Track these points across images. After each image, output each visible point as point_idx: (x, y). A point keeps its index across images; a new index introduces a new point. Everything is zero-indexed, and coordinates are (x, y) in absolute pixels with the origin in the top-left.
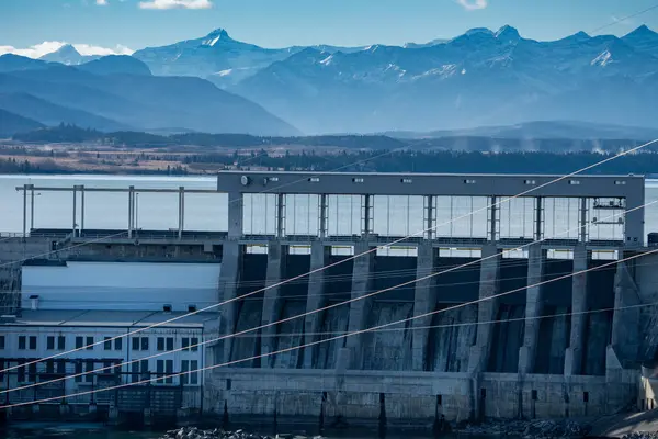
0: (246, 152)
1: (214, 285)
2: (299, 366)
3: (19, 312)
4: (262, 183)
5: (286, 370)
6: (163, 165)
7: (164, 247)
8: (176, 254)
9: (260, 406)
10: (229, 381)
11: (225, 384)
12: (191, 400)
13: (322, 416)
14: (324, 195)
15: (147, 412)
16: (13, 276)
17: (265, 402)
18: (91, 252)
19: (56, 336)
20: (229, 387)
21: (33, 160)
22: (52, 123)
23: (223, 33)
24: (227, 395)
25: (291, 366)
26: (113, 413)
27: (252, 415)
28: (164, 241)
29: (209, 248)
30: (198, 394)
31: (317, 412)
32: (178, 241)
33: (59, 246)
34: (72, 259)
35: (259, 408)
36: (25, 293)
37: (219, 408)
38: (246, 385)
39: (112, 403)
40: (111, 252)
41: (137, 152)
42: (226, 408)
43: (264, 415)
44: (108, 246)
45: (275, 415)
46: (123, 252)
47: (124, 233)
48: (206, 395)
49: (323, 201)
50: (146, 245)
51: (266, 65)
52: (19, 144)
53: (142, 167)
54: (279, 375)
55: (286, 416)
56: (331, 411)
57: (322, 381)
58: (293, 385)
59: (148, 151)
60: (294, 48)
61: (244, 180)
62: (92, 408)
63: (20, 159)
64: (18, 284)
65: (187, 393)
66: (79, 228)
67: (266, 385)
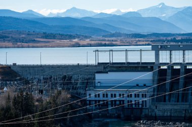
0: (169, 38)
1: (151, 78)
2: (178, 102)
3: (95, 87)
4: (165, 47)
5: (174, 103)
6: (144, 43)
7: (136, 67)
8: (139, 69)
9: (166, 113)
10: (156, 106)
11: (155, 107)
12: (145, 112)
13: (185, 116)
14: (184, 51)
15: (132, 116)
16: (93, 76)
17: (167, 113)
18: (115, 69)
19: (105, 93)
20: (156, 108)
21: (107, 43)
22: (113, 32)
23: (163, 4)
24: (156, 110)
25: (175, 102)
26: (122, 116)
27: (163, 116)
28: (136, 65)
29: (149, 67)
30: (147, 110)
31: (183, 115)
32: (140, 65)
33: (106, 68)
34: (110, 71)
35: (166, 114)
36: (96, 81)
37: (153, 114)
38: (161, 108)
39: (122, 113)
40: (120, 69)
41: (137, 39)
42: (156, 114)
43: (167, 116)
44: (120, 67)
45: (171, 116)
46: (124, 69)
47: (124, 63)
48: (150, 110)
49: (184, 53)
50: (131, 67)
51: (176, 12)
52: (104, 38)
53: (138, 44)
54: (171, 104)
55: (174, 117)
56: (188, 115)
57: (184, 106)
58: (176, 107)
59: (140, 39)
60: (184, 7)
61: (160, 47)
62: (116, 114)
63: (103, 43)
64: (94, 79)
65: (144, 110)
66: (111, 62)
67: (168, 107)
